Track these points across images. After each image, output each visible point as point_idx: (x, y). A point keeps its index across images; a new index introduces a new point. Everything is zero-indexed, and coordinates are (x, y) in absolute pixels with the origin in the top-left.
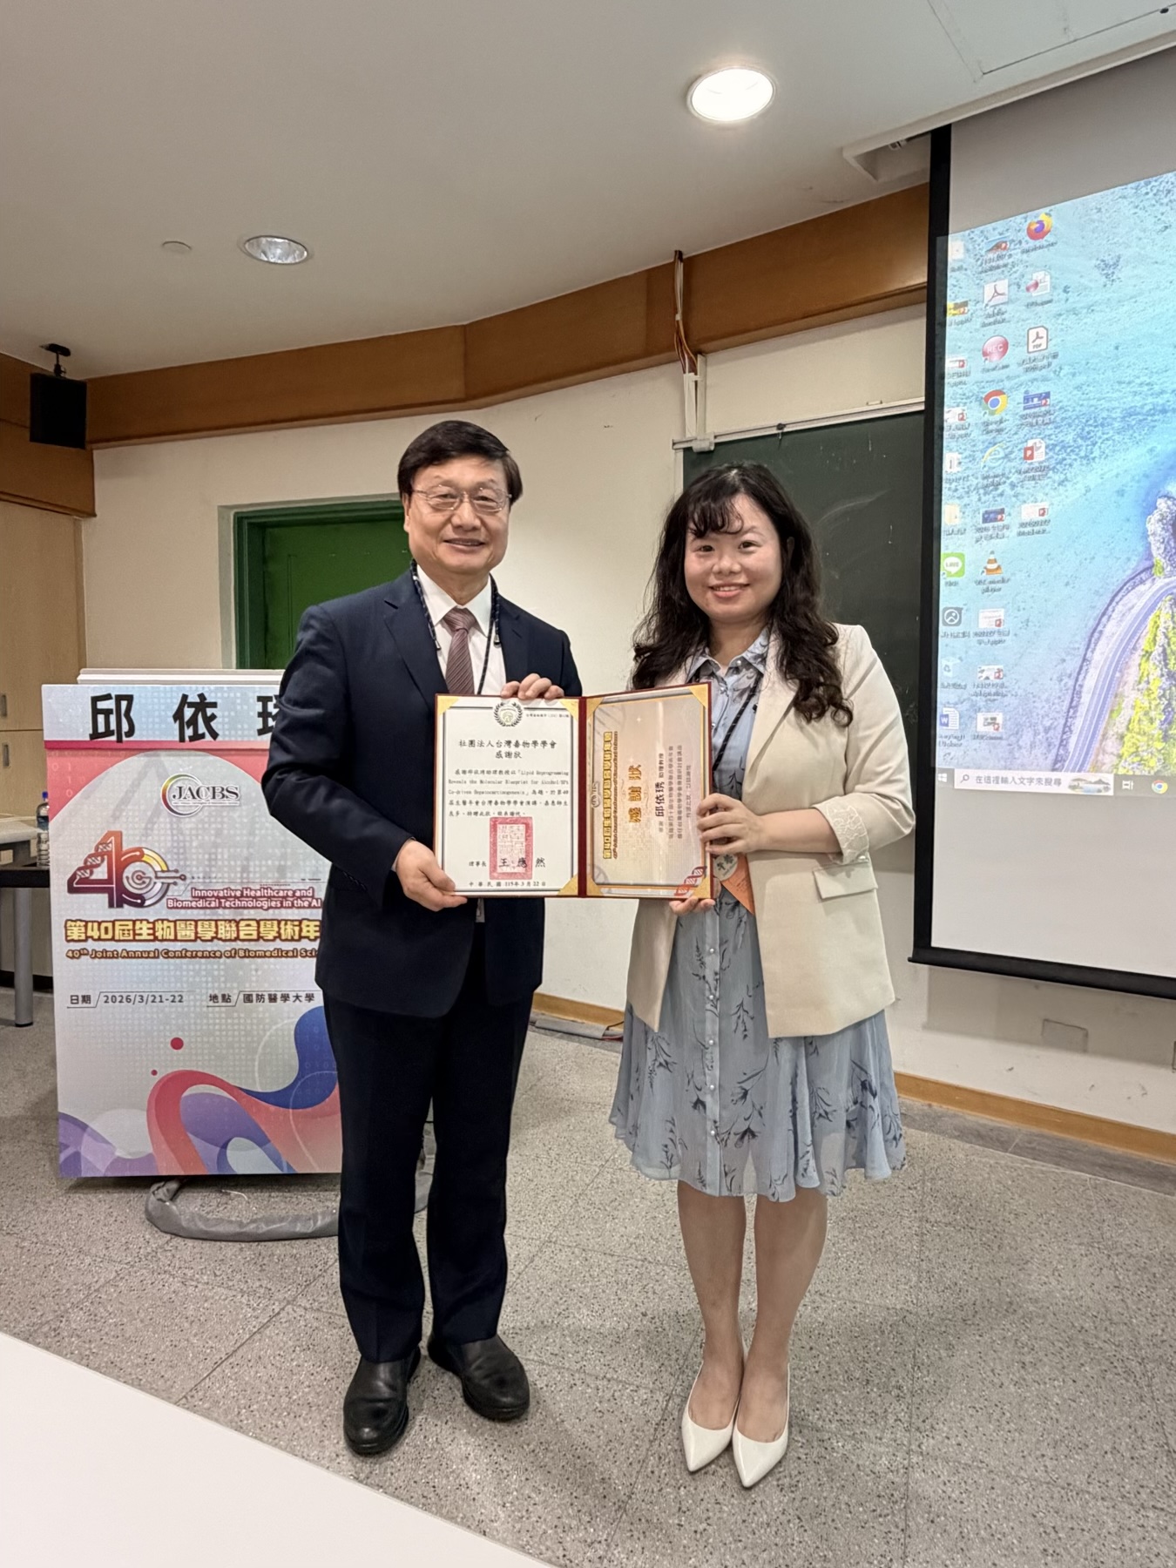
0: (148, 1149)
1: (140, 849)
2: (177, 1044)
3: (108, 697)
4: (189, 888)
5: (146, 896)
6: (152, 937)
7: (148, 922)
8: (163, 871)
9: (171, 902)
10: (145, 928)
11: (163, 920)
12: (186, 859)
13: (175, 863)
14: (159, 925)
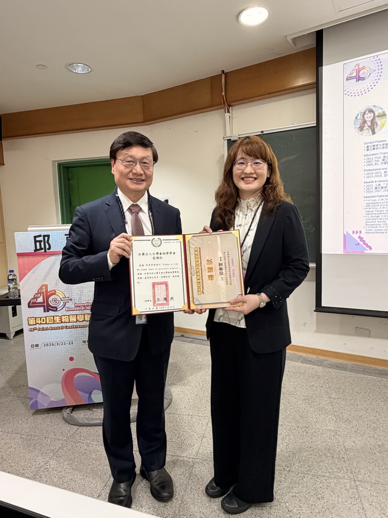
0: (63, 397)
1: (55, 290)
2: (71, 359)
3: (40, 236)
4: (74, 303)
5: (57, 307)
6: (60, 322)
7: (59, 316)
8: (63, 298)
9: (67, 309)
10: (58, 319)
11: (64, 315)
12: (72, 293)
13: (68, 295)
14: (63, 317)
